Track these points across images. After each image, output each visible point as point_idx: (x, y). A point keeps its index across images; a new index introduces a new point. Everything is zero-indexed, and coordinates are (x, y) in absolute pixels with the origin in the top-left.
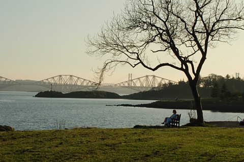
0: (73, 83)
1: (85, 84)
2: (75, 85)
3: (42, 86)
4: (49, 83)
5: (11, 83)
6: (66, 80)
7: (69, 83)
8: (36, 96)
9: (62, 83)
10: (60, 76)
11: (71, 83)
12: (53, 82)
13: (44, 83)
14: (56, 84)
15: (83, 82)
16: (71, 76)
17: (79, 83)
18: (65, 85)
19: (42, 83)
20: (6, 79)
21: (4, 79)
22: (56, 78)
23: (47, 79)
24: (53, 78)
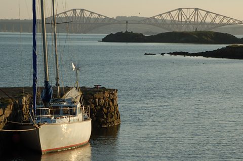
0: (200, 21)
1: (217, 21)
2: (203, 23)
3: (153, 24)
4: (163, 20)
5: (106, 21)
6: (188, 16)
7: (193, 20)
8: (105, 40)
9: (183, 20)
10: (180, 9)
11: (196, 20)
12: (169, 18)
13: (156, 20)
14: (173, 22)
15: (214, 19)
16: (196, 9)
17: (208, 20)
18: (188, 23)
19: (153, 21)
20: (99, 15)
21: (97, 16)
22: (173, 14)
23: (161, 15)
24: (169, 12)
